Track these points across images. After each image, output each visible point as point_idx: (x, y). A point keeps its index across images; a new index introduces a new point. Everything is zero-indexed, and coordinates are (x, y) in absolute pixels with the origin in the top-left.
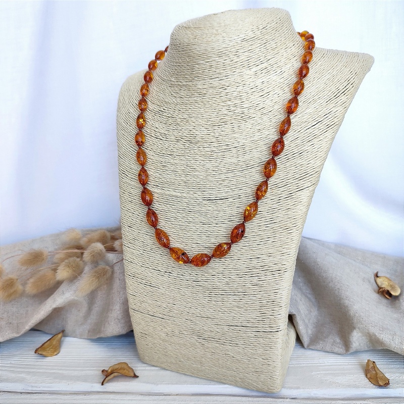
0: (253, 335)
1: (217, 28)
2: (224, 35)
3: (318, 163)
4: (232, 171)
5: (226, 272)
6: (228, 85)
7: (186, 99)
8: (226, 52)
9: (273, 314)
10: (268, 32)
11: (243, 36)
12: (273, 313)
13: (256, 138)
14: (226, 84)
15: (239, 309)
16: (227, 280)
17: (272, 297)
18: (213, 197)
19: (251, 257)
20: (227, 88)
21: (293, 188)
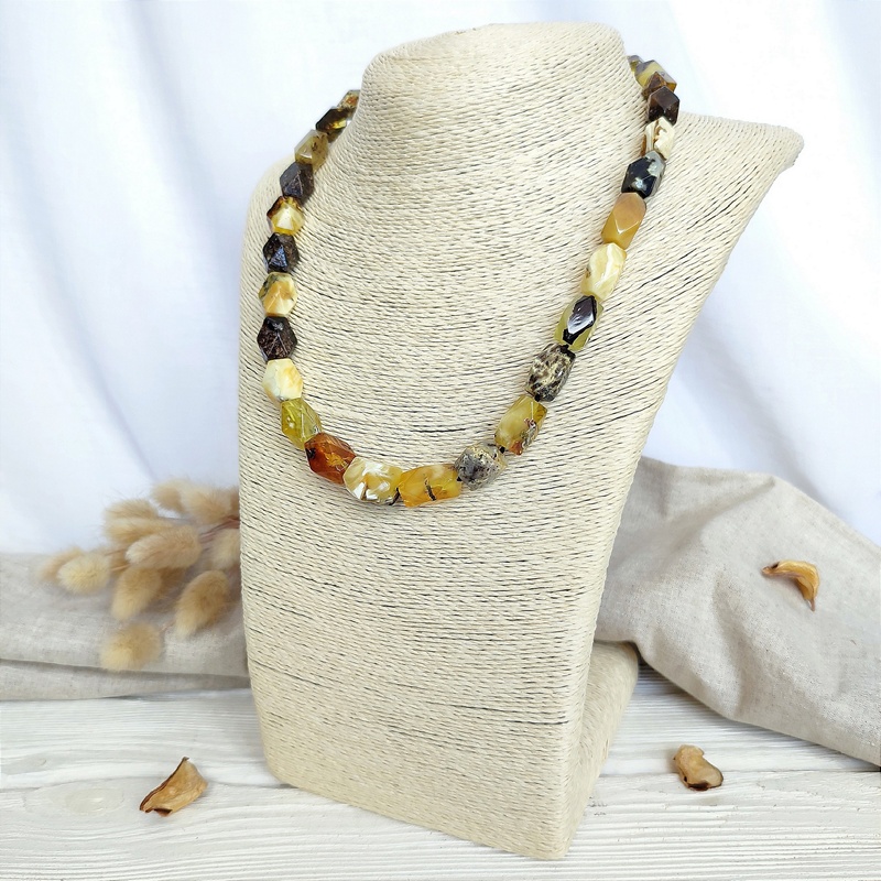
0: (506, 729)
1: (458, 62)
2: (473, 75)
3: (663, 361)
4: (477, 371)
5: (454, 589)
6: (477, 185)
7: (388, 212)
8: (475, 112)
9: (550, 685)
10: (569, 72)
11: (514, 79)
12: (552, 682)
13: (530, 301)
14: (472, 182)
15: (479, 671)
16: (454, 606)
17: (550, 648)
18: (433, 426)
19: (508, 559)
20: (473, 190)
21: (606, 412)
